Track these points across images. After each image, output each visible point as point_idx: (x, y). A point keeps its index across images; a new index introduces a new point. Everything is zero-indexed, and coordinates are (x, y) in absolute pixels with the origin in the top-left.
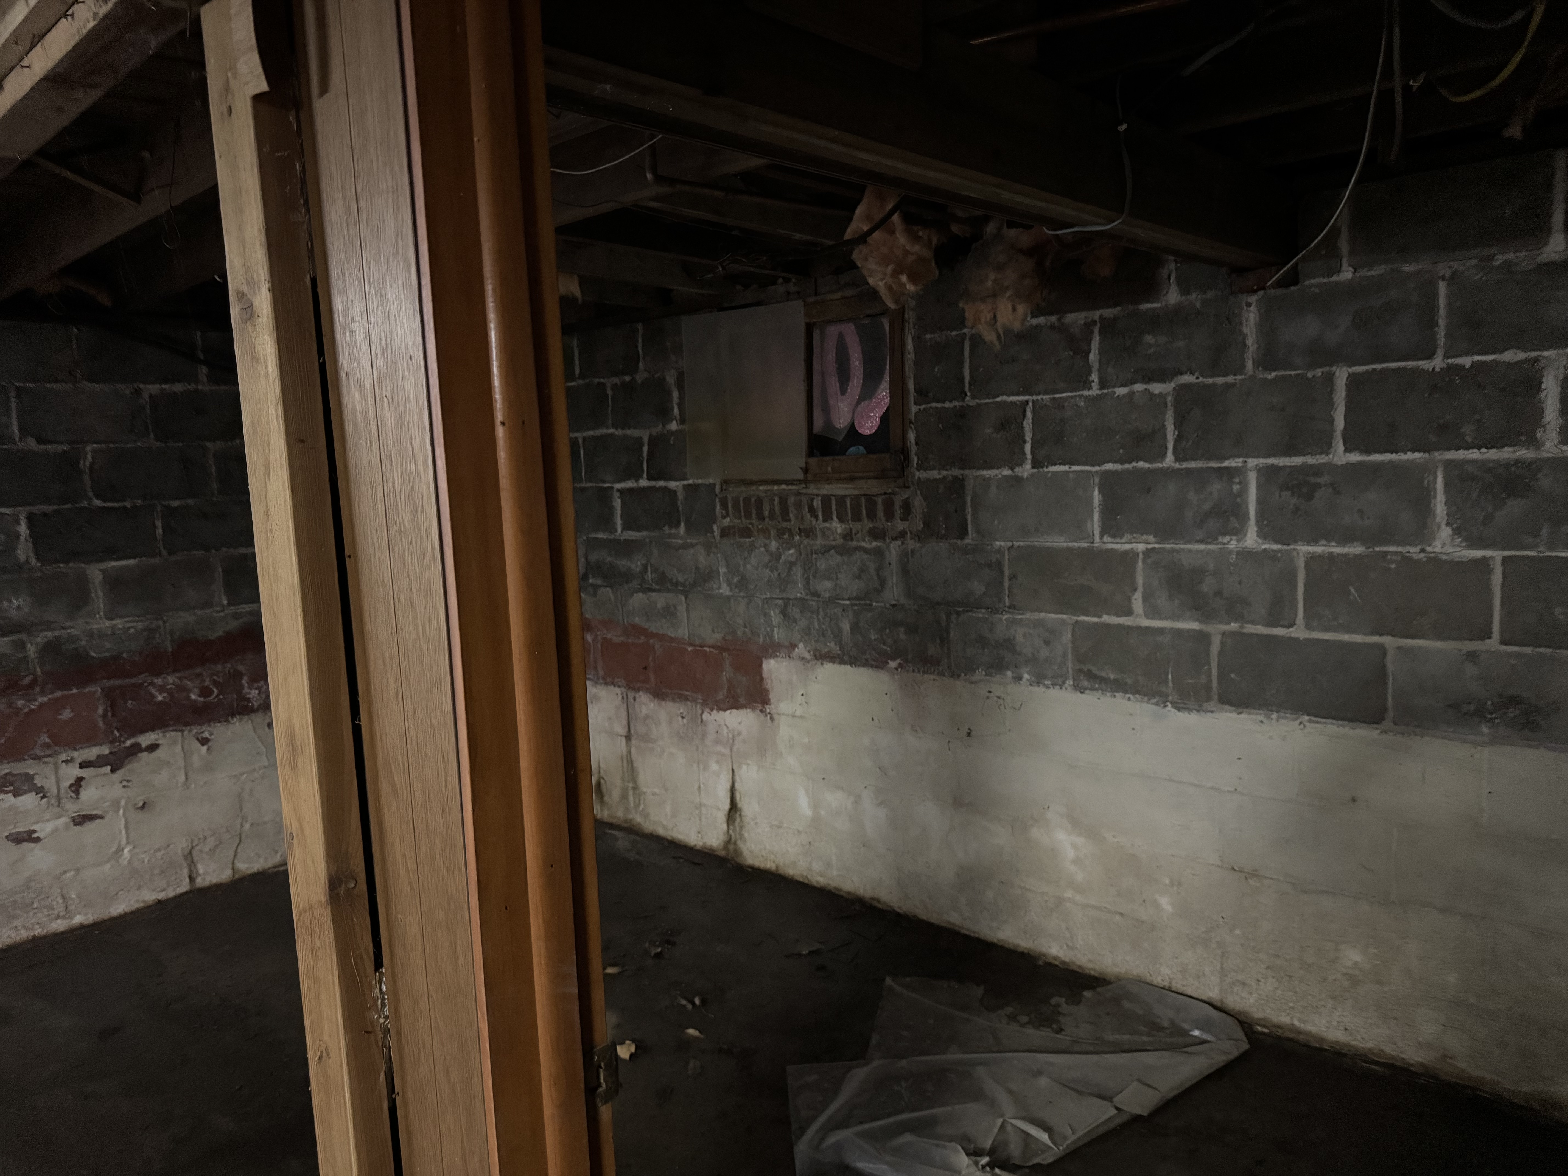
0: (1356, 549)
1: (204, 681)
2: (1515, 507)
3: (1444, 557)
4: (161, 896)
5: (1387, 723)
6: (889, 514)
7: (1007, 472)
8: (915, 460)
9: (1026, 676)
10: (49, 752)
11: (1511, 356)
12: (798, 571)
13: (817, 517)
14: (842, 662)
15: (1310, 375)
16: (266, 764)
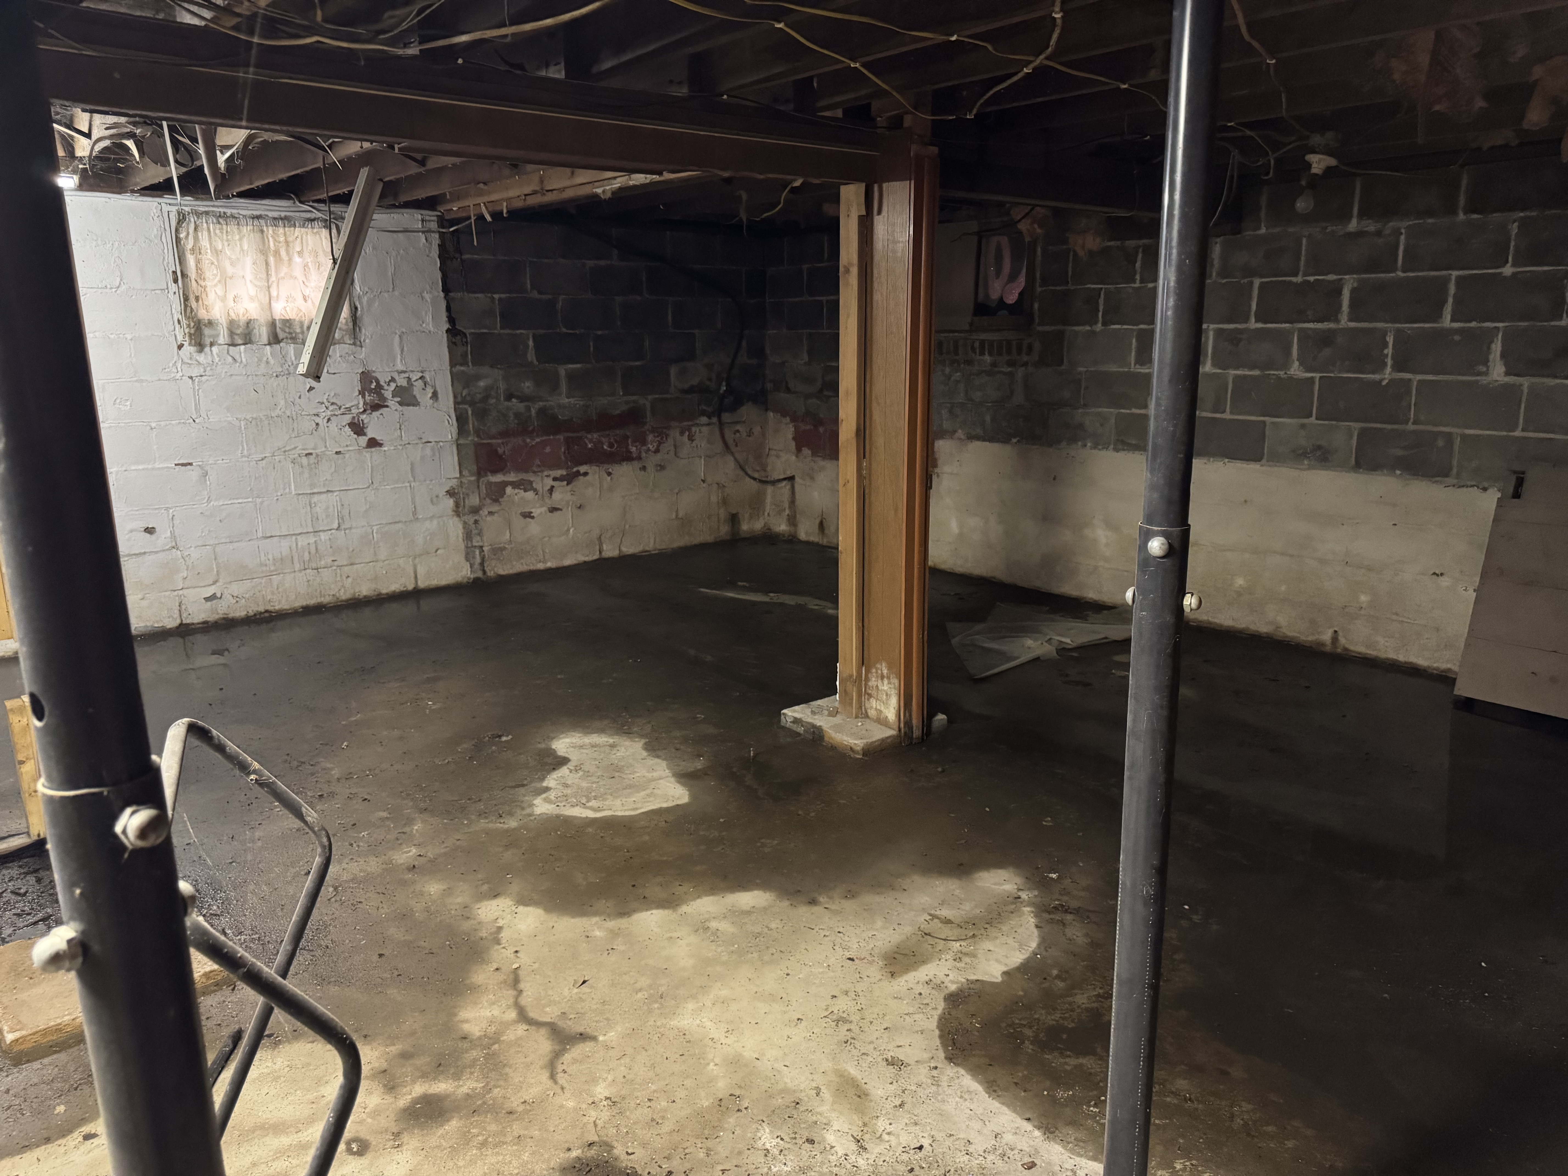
0: (1256, 372)
1: (610, 439)
2: (1327, 352)
3: (1295, 377)
4: (586, 559)
5: (1264, 461)
6: (1019, 352)
7: (1088, 328)
8: (1037, 321)
9: (1089, 444)
10: (539, 470)
11: (1331, 277)
12: (961, 386)
13: (975, 353)
14: (984, 440)
15: (1242, 282)
16: (638, 491)
